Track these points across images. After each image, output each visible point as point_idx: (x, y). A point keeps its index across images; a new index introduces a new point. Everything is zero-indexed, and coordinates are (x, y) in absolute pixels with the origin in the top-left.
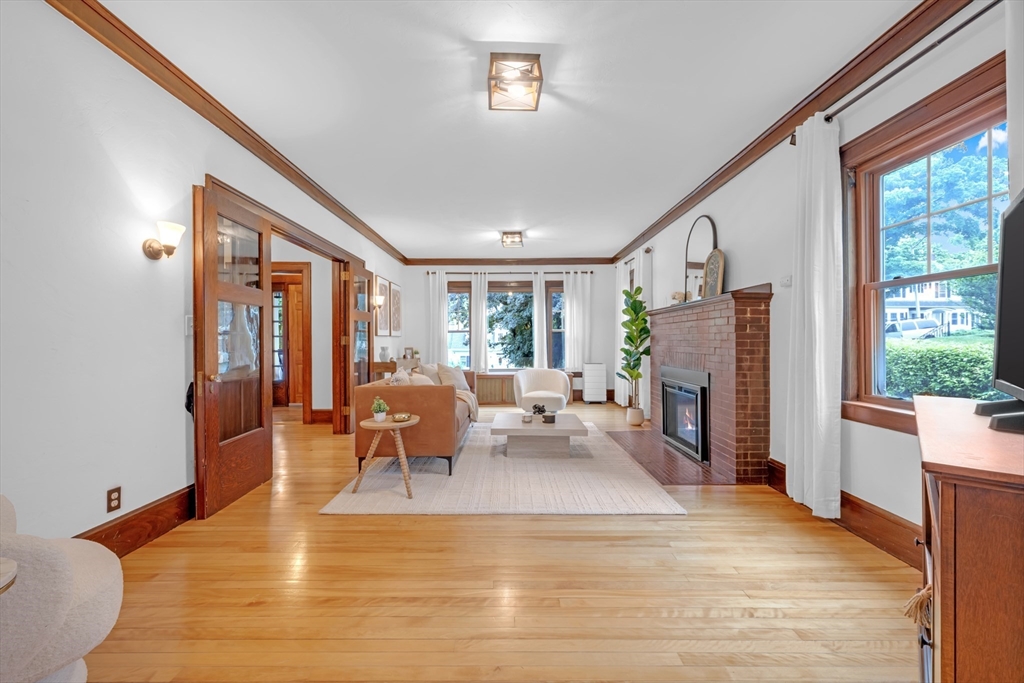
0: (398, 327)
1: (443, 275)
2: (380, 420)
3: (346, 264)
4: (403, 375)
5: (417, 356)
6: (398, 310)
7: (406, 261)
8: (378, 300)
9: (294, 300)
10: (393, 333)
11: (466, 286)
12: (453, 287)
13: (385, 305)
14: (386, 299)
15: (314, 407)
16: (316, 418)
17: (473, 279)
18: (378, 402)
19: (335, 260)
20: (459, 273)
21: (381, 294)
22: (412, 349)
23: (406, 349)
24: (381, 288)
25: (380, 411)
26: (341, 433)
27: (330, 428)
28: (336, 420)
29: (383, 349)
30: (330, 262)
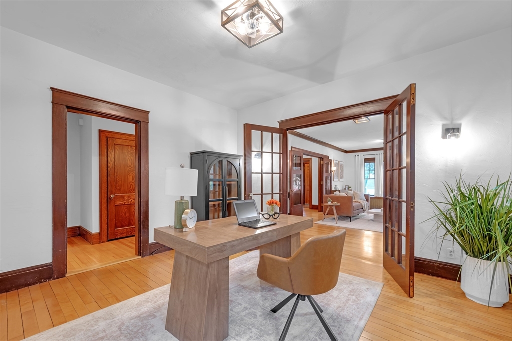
0: (342, 177)
1: (362, 156)
2: (330, 203)
3: (323, 159)
4: (337, 193)
5: (350, 189)
6: (343, 171)
7: (347, 152)
8: (334, 168)
9: (307, 169)
10: (340, 180)
11: (373, 160)
12: (367, 160)
13: (337, 170)
14: (337, 168)
15: (313, 204)
16: (314, 207)
17: (376, 157)
18: (329, 199)
19: (319, 158)
20: (370, 155)
21: (335, 166)
22: (348, 186)
23: (346, 186)
24: (335, 164)
25: (330, 201)
26: (321, 211)
27: (318, 210)
28: (320, 208)
29: (336, 185)
30: (318, 158)
